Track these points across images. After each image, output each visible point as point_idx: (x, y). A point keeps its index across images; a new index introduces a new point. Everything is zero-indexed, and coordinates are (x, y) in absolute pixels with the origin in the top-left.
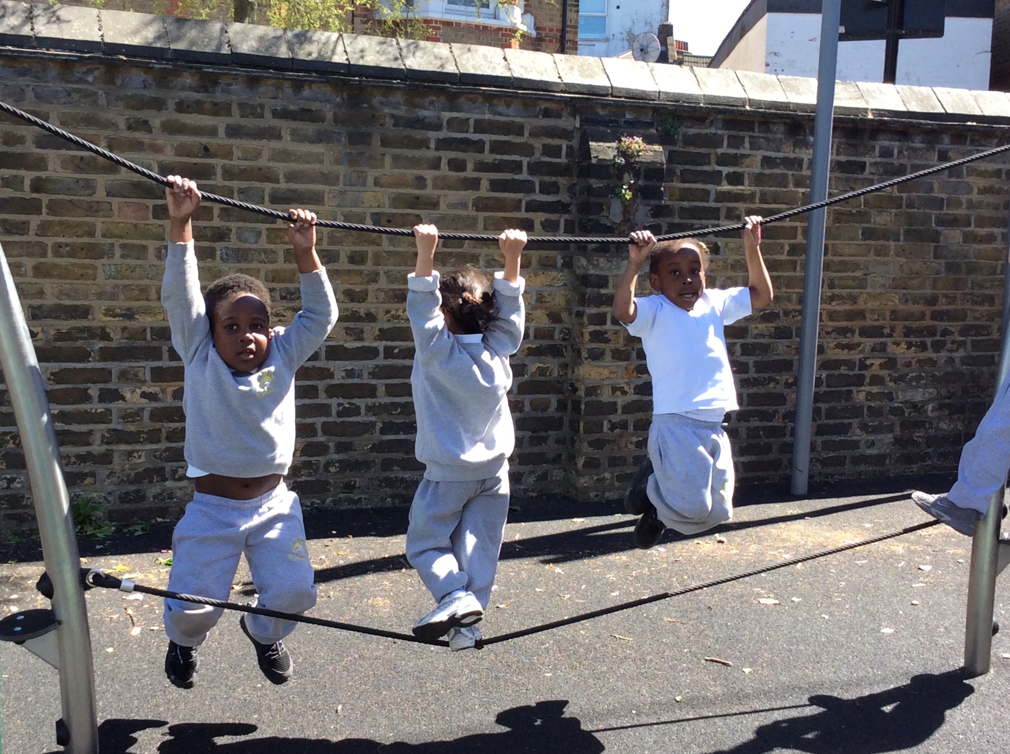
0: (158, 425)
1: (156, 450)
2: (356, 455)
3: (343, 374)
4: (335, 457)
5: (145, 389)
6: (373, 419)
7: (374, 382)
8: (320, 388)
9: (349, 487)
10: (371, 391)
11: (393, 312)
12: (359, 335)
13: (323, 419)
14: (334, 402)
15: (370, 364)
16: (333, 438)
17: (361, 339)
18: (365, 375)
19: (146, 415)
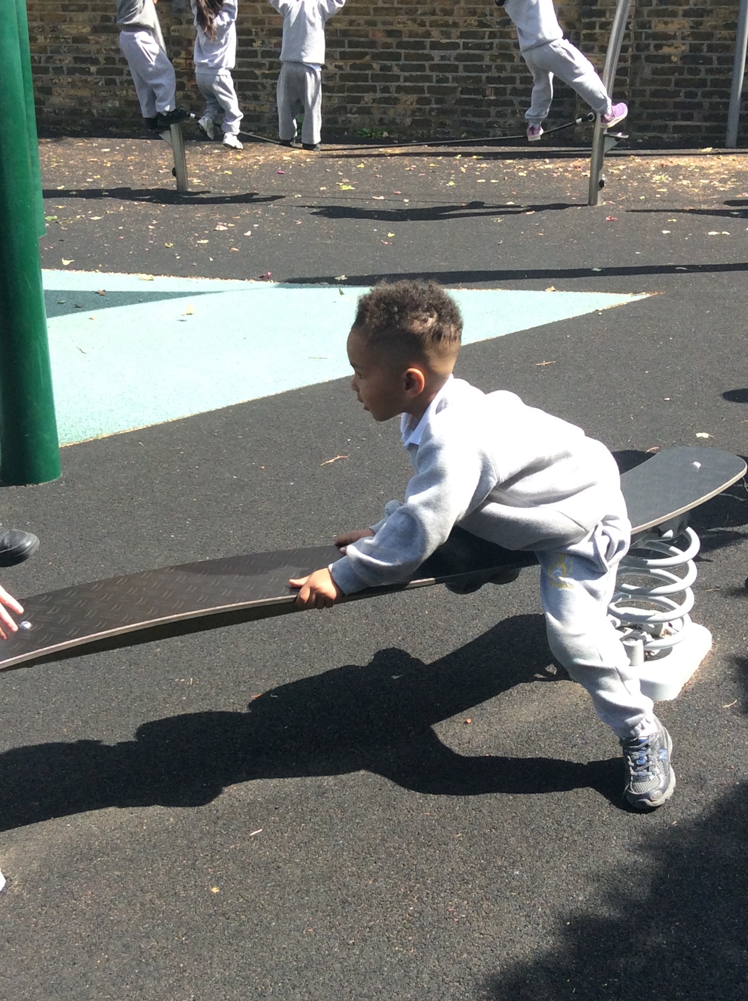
0: (343, 83)
1: (342, 97)
2: (446, 106)
3: (440, 58)
4: (435, 106)
5: (336, 63)
6: (456, 85)
7: (457, 63)
8: (426, 65)
9: (443, 125)
10: (455, 69)
11: (468, 22)
12: (448, 35)
13: (428, 84)
14: (434, 74)
15: (454, 53)
16: (434, 95)
17: (450, 38)
18: (452, 58)
19: (337, 77)
